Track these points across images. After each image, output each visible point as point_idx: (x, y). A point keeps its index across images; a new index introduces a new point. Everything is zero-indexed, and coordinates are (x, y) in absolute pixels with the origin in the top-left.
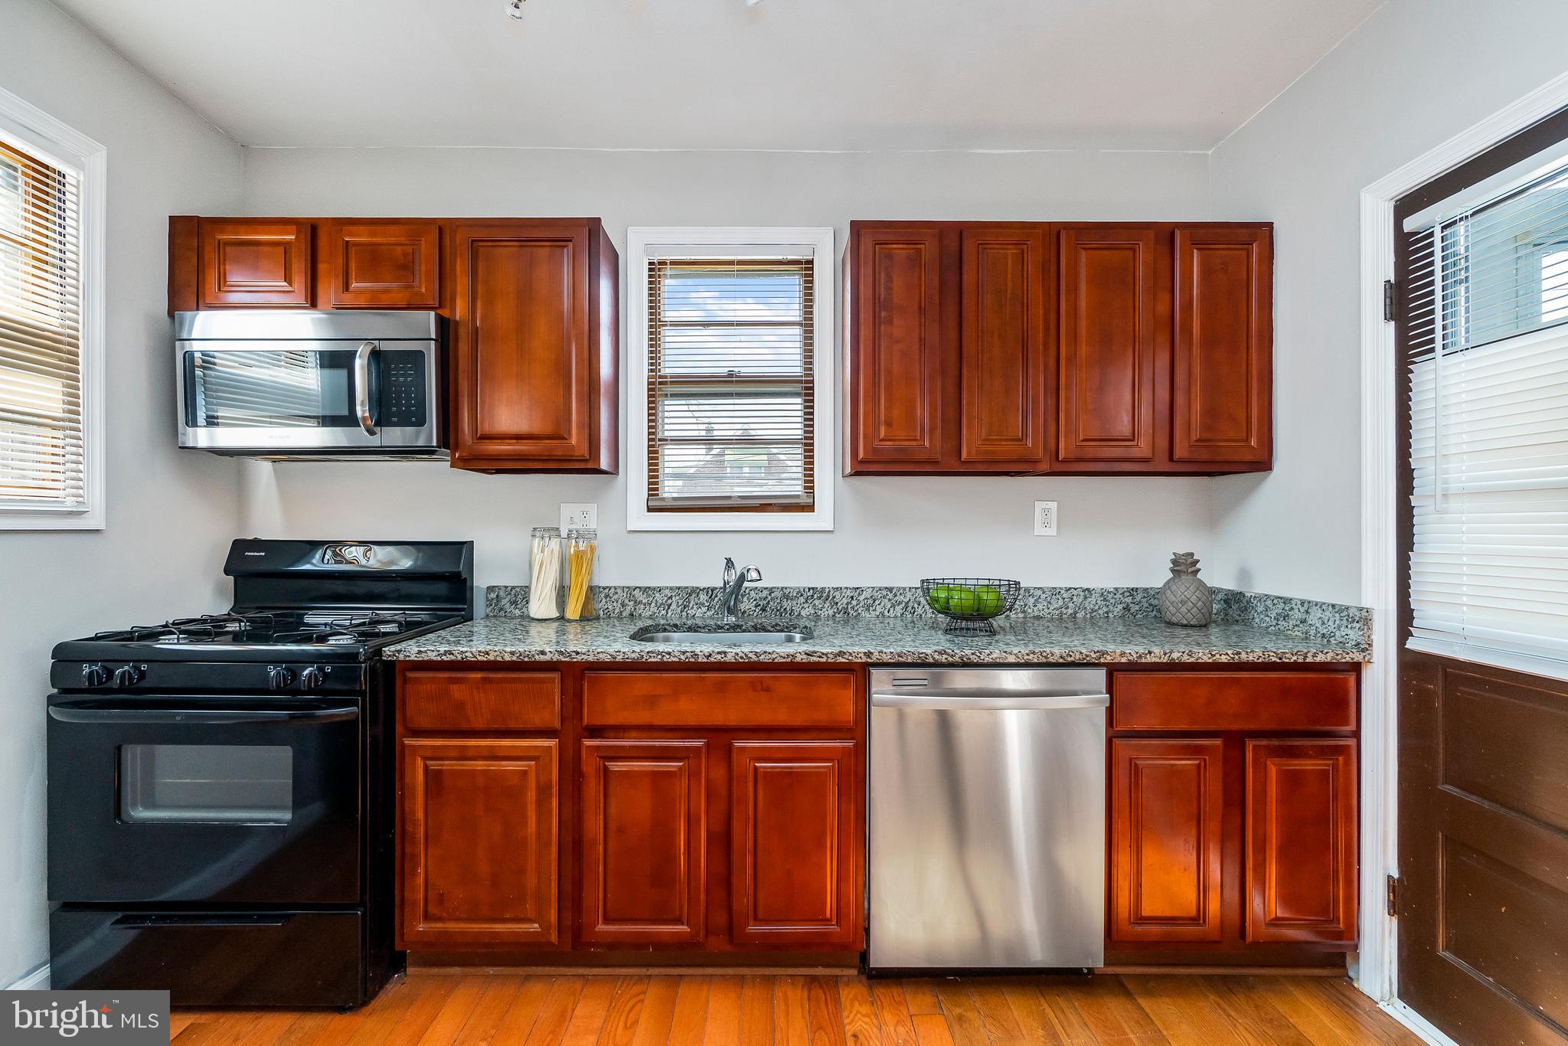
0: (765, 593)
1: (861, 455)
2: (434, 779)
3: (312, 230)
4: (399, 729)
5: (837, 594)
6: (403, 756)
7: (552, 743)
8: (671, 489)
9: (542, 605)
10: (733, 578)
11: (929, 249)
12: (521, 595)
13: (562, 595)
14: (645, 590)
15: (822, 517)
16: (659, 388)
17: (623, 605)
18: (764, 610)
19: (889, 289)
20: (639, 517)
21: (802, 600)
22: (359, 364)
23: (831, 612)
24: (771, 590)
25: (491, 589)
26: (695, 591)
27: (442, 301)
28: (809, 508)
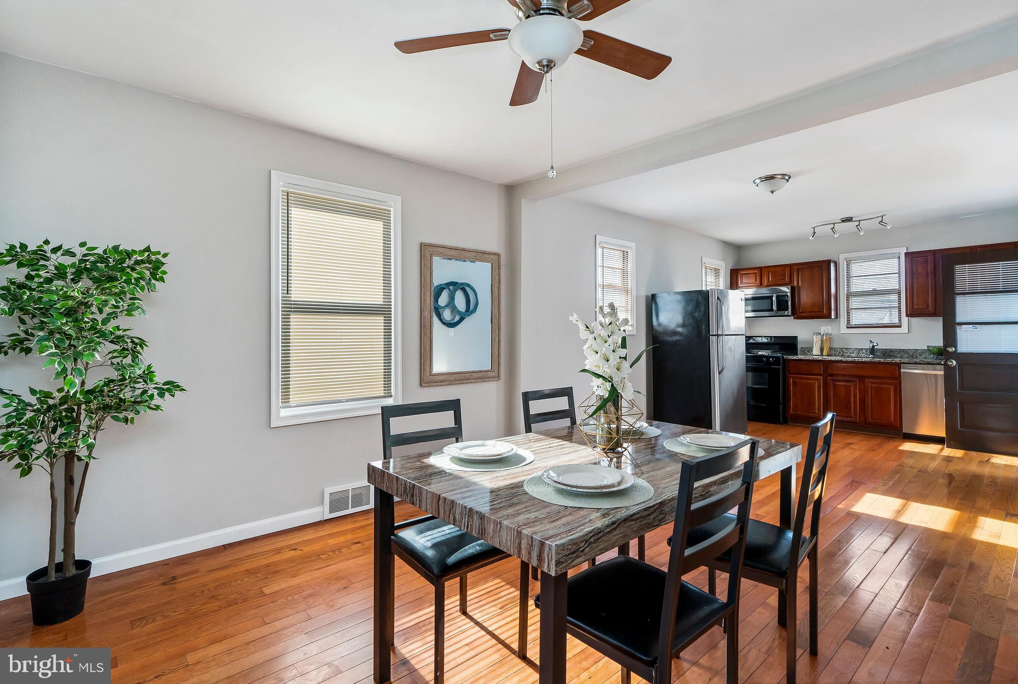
0: (884, 350)
1: (909, 313)
2: (795, 383)
3: (761, 269)
4: (787, 373)
5: (909, 351)
6: (788, 379)
7: (821, 377)
8: (854, 322)
9: (816, 351)
10: (871, 345)
11: (930, 258)
12: (810, 350)
13: (822, 350)
14: (846, 349)
15: (904, 329)
16: (849, 295)
17: (840, 353)
18: (884, 355)
19: (917, 270)
20: (843, 329)
21: (897, 352)
22: (774, 299)
23: (907, 356)
24: (886, 349)
25: (802, 348)
26: (862, 349)
27: (791, 281)
28: (900, 327)
